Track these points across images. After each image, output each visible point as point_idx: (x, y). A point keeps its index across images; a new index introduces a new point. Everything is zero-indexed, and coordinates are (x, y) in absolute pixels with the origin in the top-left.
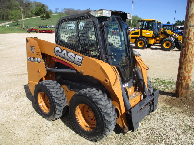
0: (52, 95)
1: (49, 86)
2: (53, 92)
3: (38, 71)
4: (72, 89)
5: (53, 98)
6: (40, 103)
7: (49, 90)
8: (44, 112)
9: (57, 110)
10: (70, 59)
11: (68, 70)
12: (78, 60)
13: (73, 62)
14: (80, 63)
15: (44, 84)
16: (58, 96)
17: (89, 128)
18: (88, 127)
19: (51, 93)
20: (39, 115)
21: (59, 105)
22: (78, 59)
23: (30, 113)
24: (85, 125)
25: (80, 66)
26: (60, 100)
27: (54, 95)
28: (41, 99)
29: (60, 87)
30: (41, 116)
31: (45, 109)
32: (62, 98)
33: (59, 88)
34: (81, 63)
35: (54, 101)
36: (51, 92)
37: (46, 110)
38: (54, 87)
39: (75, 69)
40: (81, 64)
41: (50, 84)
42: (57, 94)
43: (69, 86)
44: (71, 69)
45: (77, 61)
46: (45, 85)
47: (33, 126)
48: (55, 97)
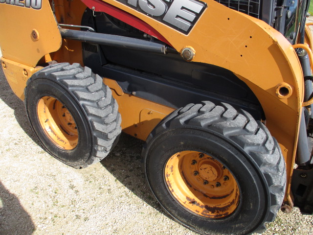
0: (87, 111)
1: (75, 82)
2: (88, 101)
3: (34, 35)
4: (134, 93)
5: (90, 118)
6: (44, 124)
7: (76, 94)
8: (57, 145)
9: (99, 149)
10: (150, 7)
11: (135, 40)
12: (184, 11)
13: (161, 18)
14: (189, 25)
15: (59, 76)
16: (102, 114)
17: (202, 207)
18: (198, 204)
19: (84, 106)
20: (40, 149)
21: (105, 137)
22: (183, 8)
23: (16, 144)
24: (188, 198)
25: (186, 33)
26: (107, 124)
27: (92, 110)
28: (45, 112)
29: (104, 85)
30: (47, 154)
31: (59, 138)
32: (112, 117)
33: (102, 89)
34: (193, 23)
35: (93, 126)
36: (81, 103)
37: (62, 140)
38: (89, 88)
39: (162, 41)
40: (191, 28)
41: (75, 78)
42: (99, 107)
43: (126, 84)
44: (148, 39)
45: (178, 16)
46: (61, 81)
47: (33, 187)
48: (94, 116)
